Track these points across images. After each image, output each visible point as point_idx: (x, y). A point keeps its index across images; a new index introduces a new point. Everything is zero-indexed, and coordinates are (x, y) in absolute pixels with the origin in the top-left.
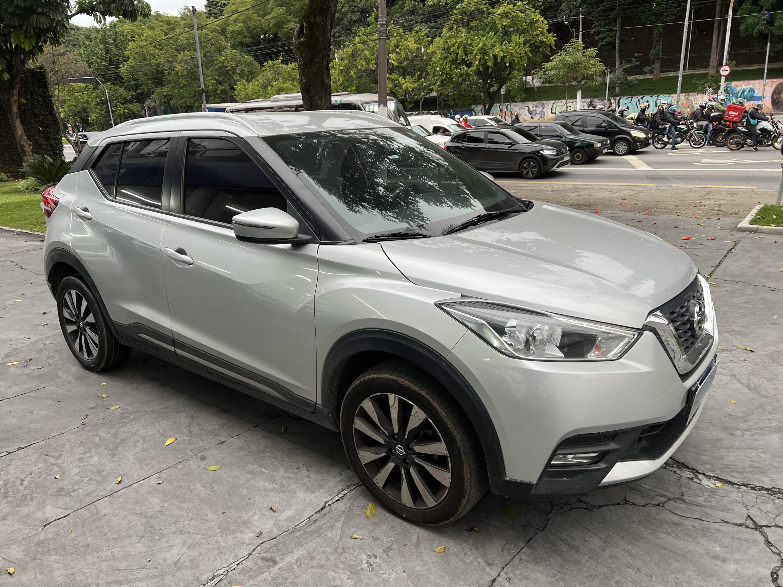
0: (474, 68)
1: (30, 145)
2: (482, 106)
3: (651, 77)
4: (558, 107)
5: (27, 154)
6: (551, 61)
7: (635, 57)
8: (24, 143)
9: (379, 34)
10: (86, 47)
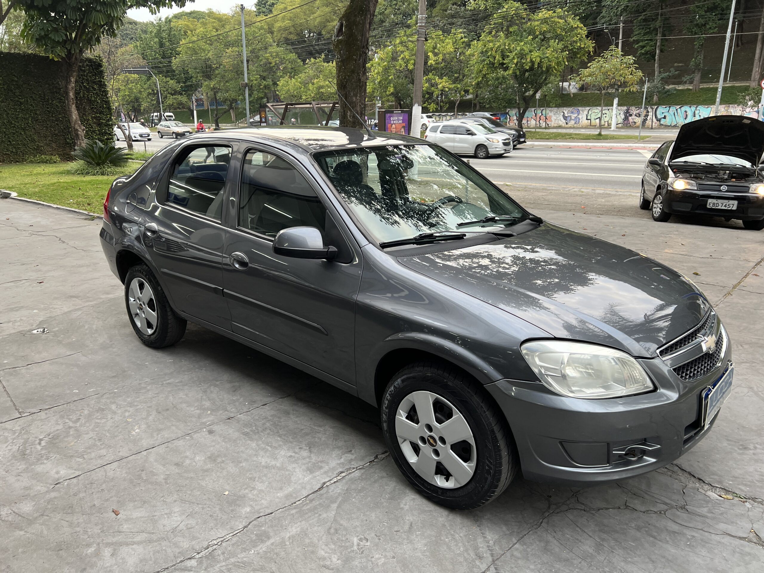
0: (511, 72)
1: (84, 130)
2: (517, 110)
3: (691, 88)
4: (594, 114)
5: (81, 138)
6: (589, 67)
7: (673, 67)
8: (78, 128)
9: (418, 35)
10: (142, 41)
